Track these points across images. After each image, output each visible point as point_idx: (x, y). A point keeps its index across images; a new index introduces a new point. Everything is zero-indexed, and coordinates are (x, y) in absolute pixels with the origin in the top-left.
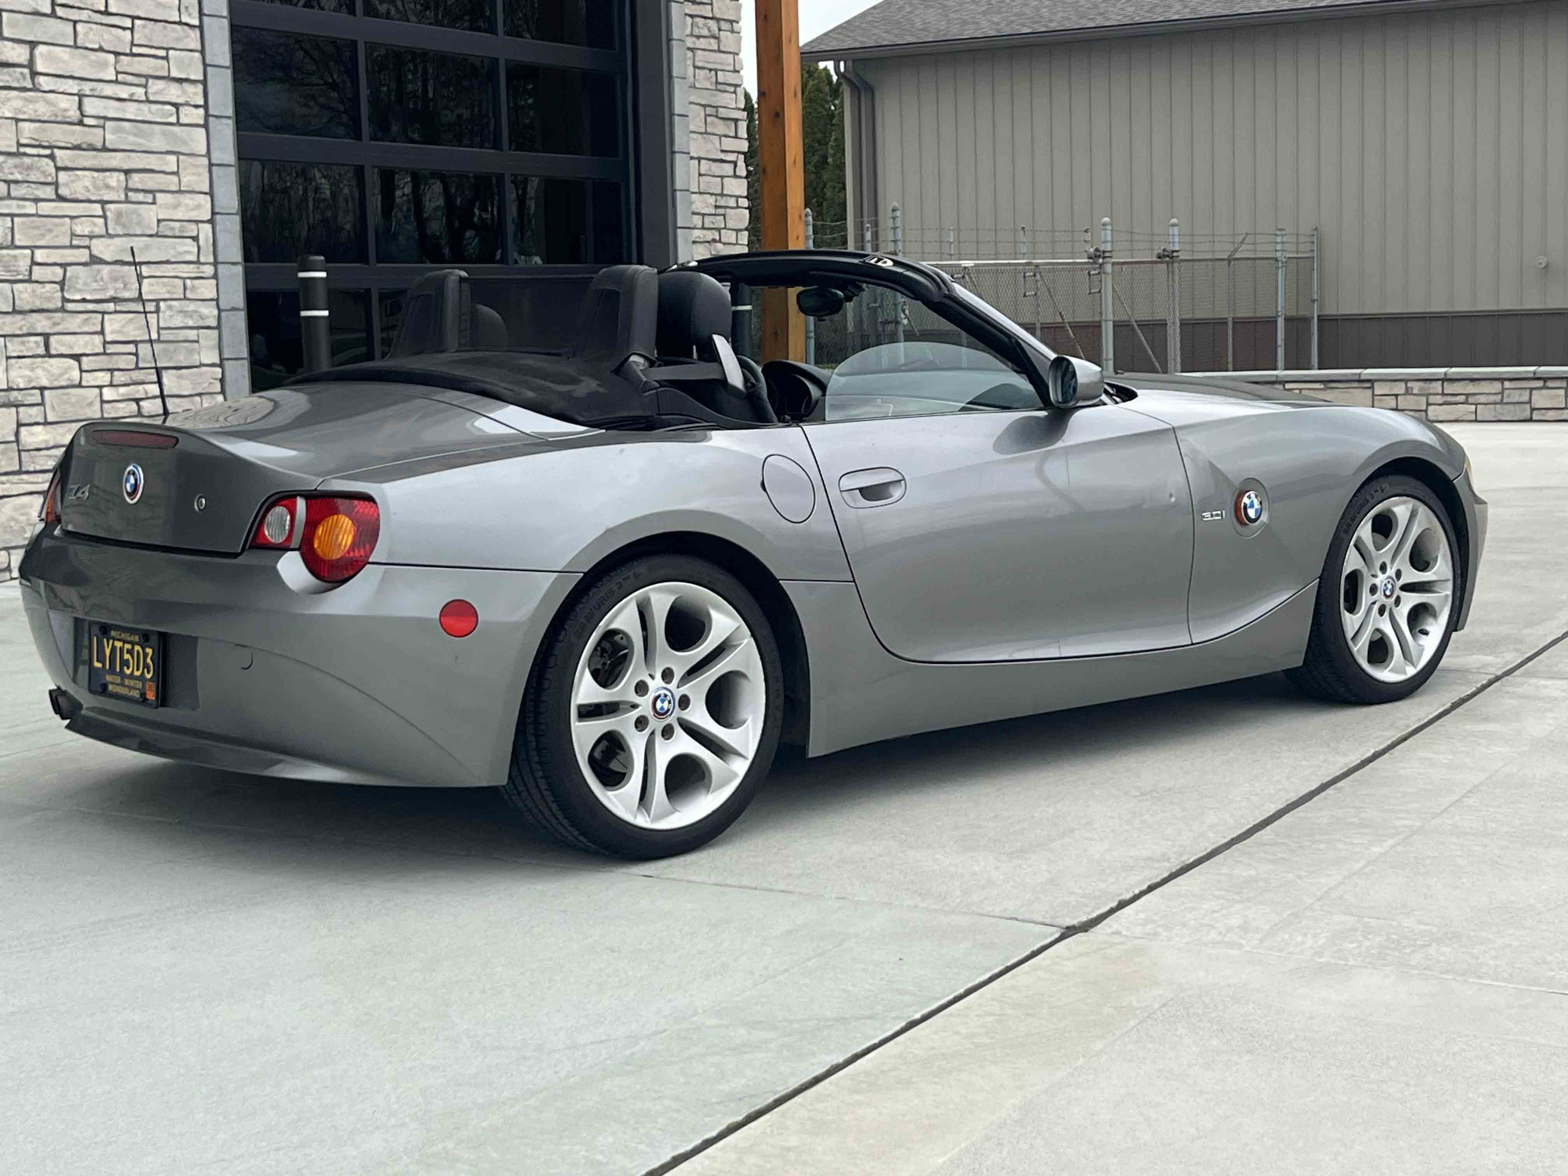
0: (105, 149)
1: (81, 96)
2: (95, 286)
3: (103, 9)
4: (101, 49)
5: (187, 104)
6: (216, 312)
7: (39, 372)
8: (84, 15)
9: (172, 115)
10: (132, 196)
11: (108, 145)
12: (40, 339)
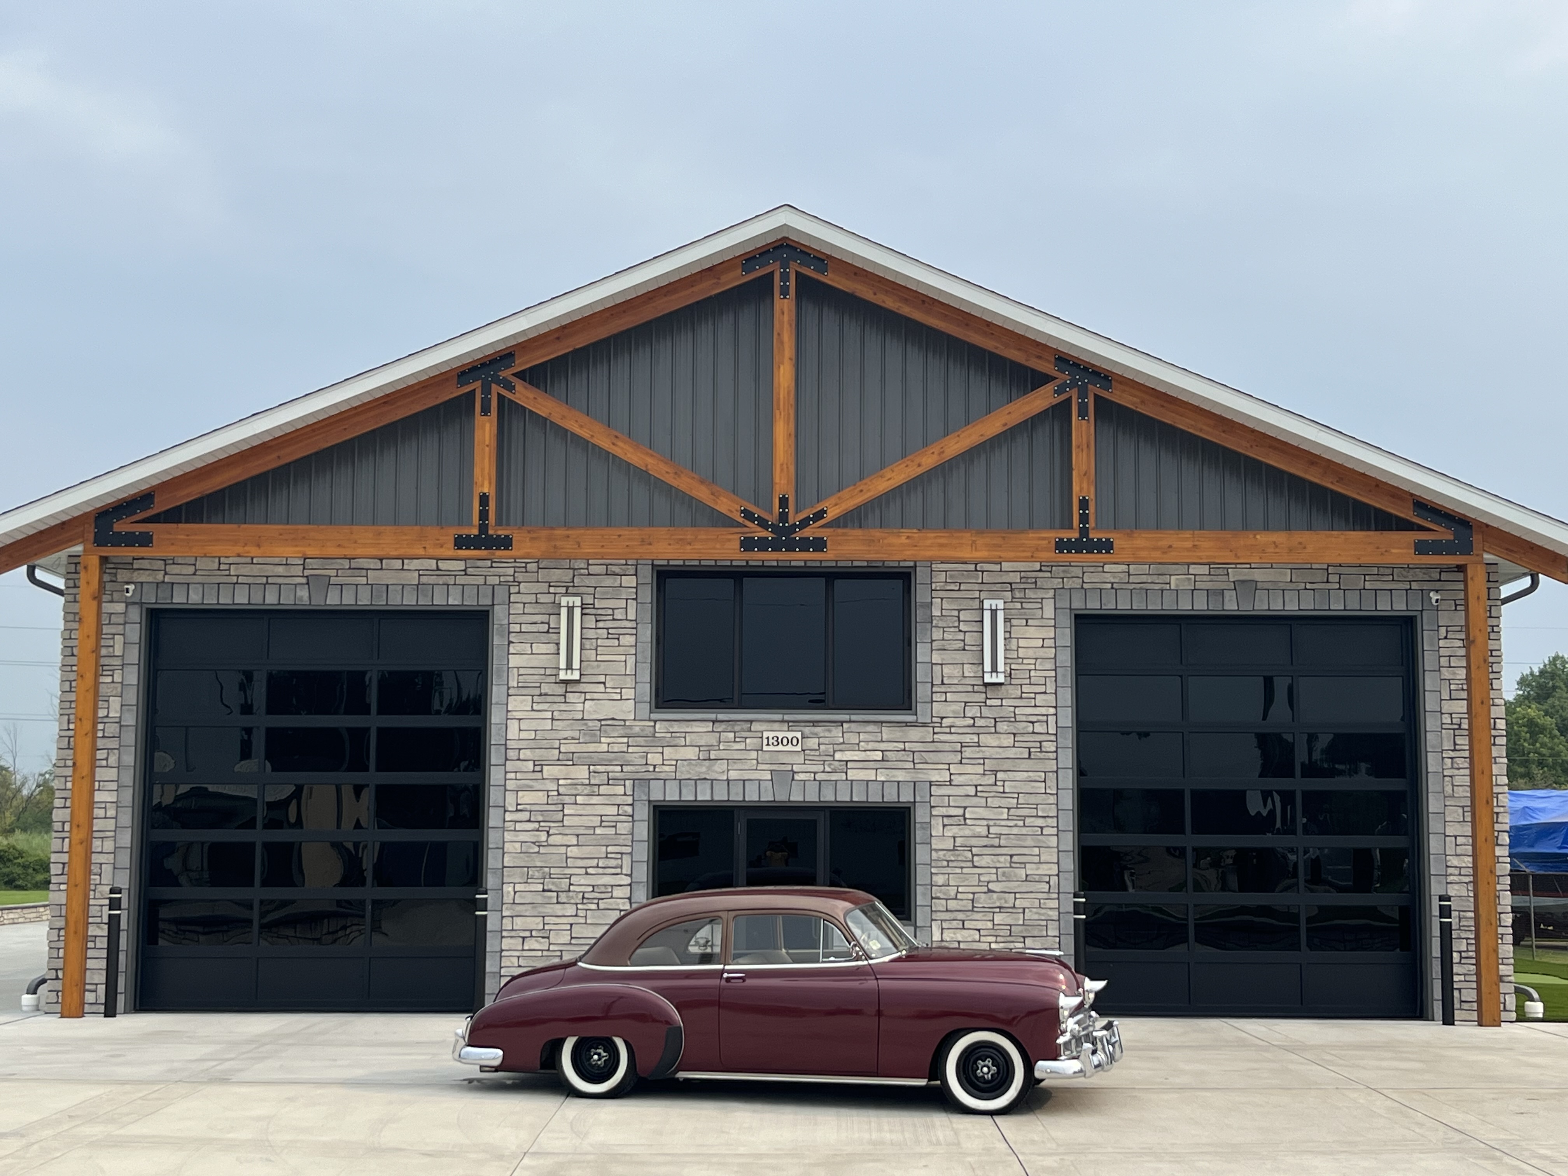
0: (1000, 846)
1: (988, 827)
2: (990, 901)
3: (1002, 791)
4: (1000, 807)
5: (1048, 826)
6: (1057, 913)
7: (958, 935)
8: (992, 794)
9: (1038, 831)
10: (1013, 865)
11: (1002, 845)
12: (961, 923)
